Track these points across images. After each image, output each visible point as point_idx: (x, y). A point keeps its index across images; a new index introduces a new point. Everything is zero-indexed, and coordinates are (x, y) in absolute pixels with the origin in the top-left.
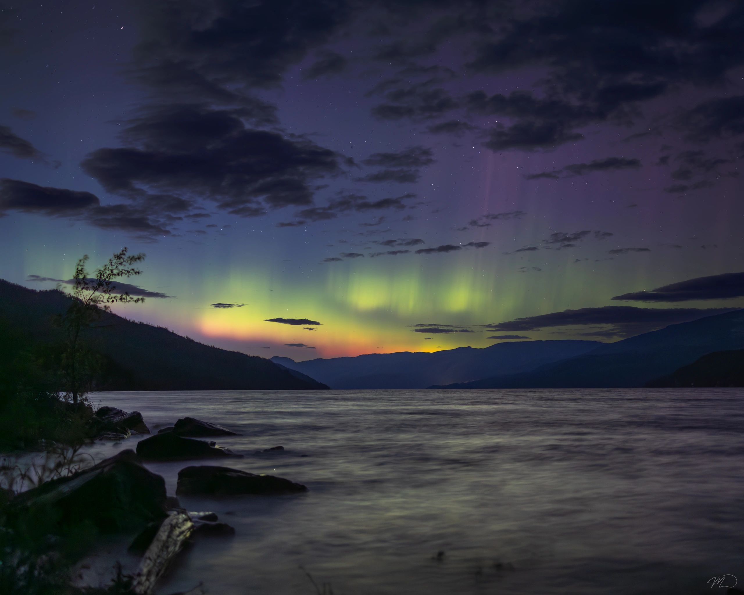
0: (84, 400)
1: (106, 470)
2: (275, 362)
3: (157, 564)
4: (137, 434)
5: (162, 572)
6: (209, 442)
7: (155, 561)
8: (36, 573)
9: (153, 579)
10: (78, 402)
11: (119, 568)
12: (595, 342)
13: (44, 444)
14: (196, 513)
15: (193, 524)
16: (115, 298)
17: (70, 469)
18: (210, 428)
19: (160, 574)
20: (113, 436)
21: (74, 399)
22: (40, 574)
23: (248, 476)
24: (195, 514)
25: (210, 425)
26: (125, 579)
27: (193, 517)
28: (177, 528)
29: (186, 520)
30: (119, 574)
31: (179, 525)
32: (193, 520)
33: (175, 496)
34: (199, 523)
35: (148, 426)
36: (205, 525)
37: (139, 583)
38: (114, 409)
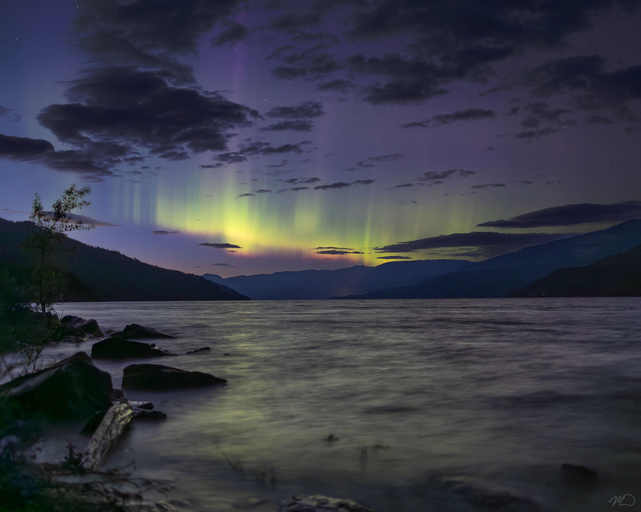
0: (50, 310)
1: (63, 369)
2: (206, 278)
3: (102, 445)
4: (94, 337)
5: (106, 451)
6: (150, 344)
7: (101, 442)
9: (98, 456)
10: (46, 311)
11: (71, 448)
13: (18, 346)
14: (136, 402)
15: (133, 411)
16: (71, 226)
17: (35, 367)
18: (151, 332)
19: (104, 454)
20: (74, 339)
21: (42, 310)
23: (179, 372)
24: (135, 404)
25: (152, 330)
26: (76, 457)
27: (134, 406)
28: (119, 415)
29: (126, 409)
30: (71, 453)
31: (121, 413)
32: (133, 408)
33: (120, 388)
34: (138, 410)
35: (103, 331)
36: (143, 412)
37: (87, 460)
38: (75, 317)
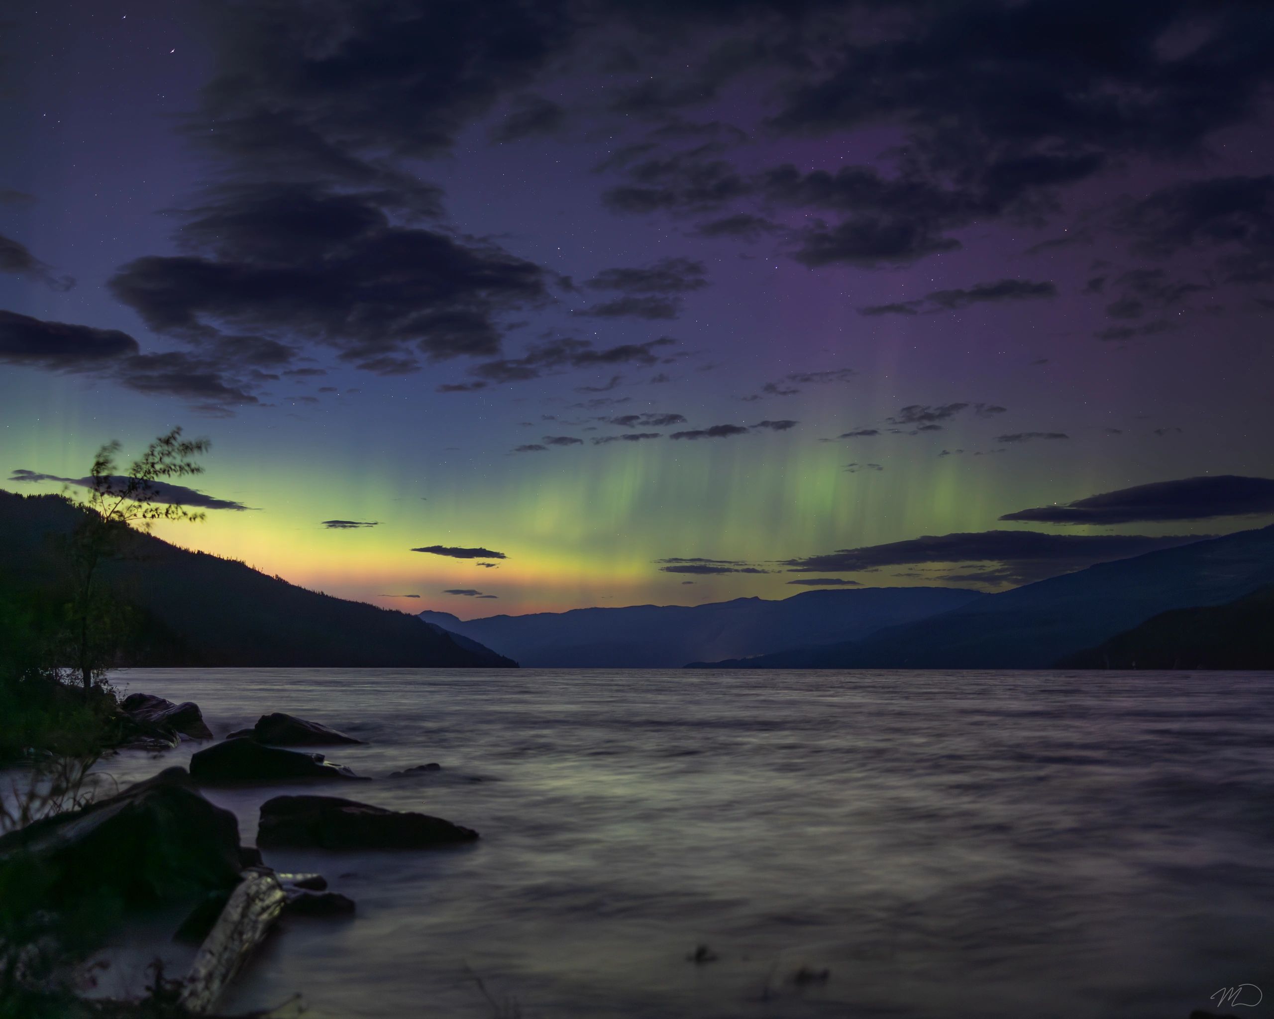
0: (101, 681)
1: (138, 802)
2: (427, 620)
3: (223, 962)
4: (190, 740)
5: (231, 975)
6: (313, 755)
7: (220, 956)
8: (18, 975)
9: (216, 985)
10: (92, 686)
11: (158, 967)
12: (970, 592)
13: (32, 757)
14: (290, 876)
15: (285, 893)
16: (156, 510)
17: (78, 799)
18: (316, 731)
19: (228, 980)
20: (151, 744)
21: (84, 681)
22: (24, 975)
23: (379, 813)
24: (288, 878)
25: (315, 726)
26: (169, 986)
27: (285, 883)
28: (257, 901)
29: (272, 888)
30: (159, 977)
31: (261, 896)
32: (284, 887)
33: (254, 846)
34: (294, 892)
35: (210, 727)
36: (305, 896)
37: (193, 994)
38: (152, 698)
